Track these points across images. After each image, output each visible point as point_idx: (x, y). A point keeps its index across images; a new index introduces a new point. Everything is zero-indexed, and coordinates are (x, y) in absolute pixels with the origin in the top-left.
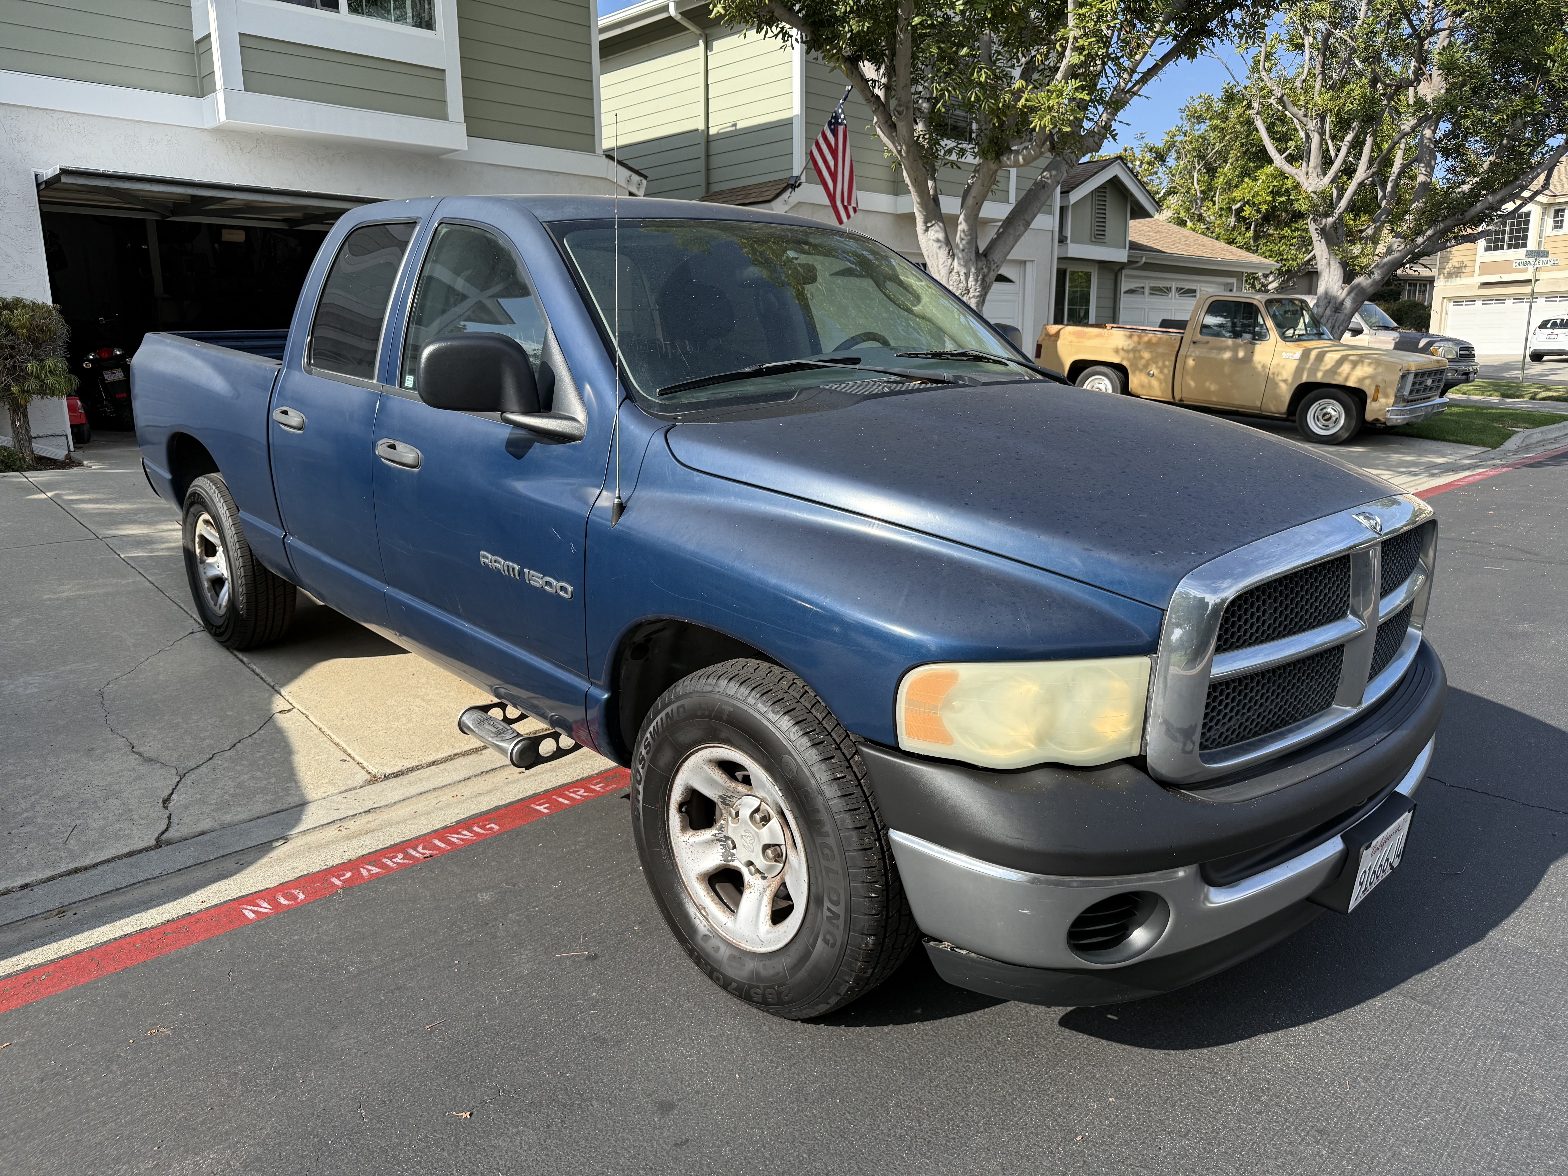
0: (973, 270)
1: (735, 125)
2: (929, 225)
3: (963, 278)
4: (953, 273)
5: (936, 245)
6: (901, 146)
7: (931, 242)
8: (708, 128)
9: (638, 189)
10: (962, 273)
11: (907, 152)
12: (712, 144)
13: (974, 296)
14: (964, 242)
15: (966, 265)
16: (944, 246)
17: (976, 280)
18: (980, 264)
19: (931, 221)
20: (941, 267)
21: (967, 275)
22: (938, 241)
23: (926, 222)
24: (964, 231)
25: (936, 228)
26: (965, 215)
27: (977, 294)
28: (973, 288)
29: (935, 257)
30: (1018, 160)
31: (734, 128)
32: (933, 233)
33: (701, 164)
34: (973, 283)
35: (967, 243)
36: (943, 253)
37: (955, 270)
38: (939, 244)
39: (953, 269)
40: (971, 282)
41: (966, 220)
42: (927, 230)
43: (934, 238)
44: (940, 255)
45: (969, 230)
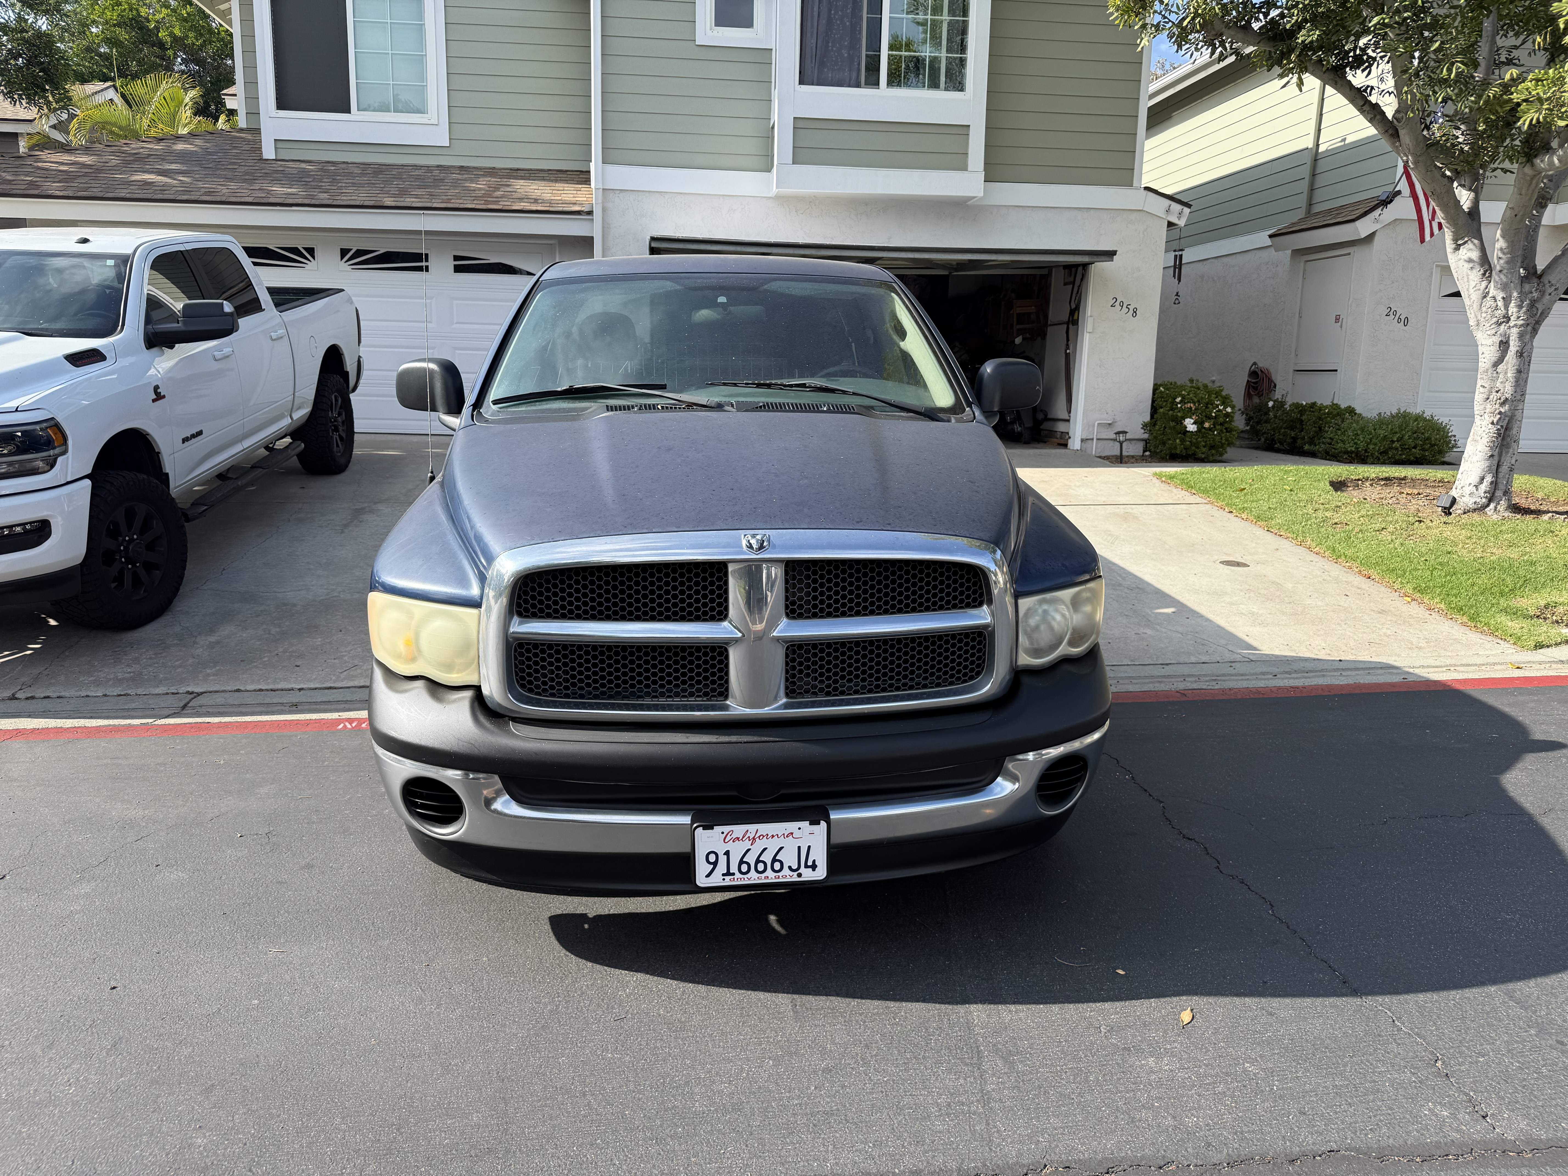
0: (1515, 294)
1: (1344, 140)
2: (1460, 242)
3: (1500, 304)
4: (1488, 298)
5: (1468, 266)
6: (1407, 156)
7: (1461, 263)
8: (1318, 145)
9: (1179, 218)
10: (1499, 298)
11: (1415, 163)
12: (1320, 162)
13: (1515, 325)
14: (1502, 262)
15: (1504, 287)
16: (1478, 268)
17: (1520, 307)
18: (1527, 287)
19: (1462, 238)
20: (1472, 291)
21: (1507, 301)
22: (1470, 261)
23: (1455, 240)
24: (1501, 249)
25: (1470, 245)
26: (1502, 230)
27: (1522, 322)
28: (1515, 315)
29: (1466, 280)
30: (1553, 162)
31: (1343, 143)
32: (1465, 251)
33: (1304, 185)
34: (1515, 310)
35: (1507, 263)
36: (1476, 275)
37: (1490, 295)
38: (1471, 265)
39: (1488, 293)
40: (1513, 309)
41: (1503, 236)
42: (1458, 248)
43: (1466, 257)
44: (1471, 277)
45: (1508, 247)
